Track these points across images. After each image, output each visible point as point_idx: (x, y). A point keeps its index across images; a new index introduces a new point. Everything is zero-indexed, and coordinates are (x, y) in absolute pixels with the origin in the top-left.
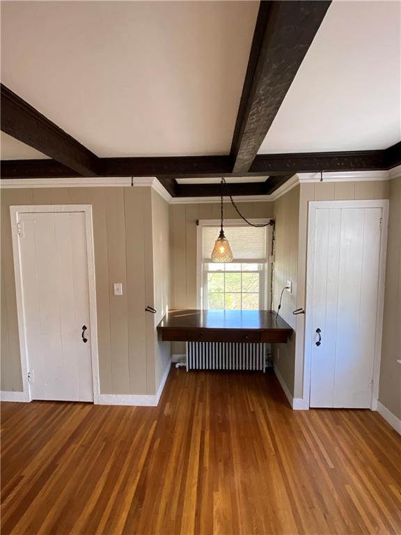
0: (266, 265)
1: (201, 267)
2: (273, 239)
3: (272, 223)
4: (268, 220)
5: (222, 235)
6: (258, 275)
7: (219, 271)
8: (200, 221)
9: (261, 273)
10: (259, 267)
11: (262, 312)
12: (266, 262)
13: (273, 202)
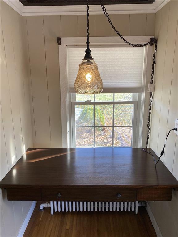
0: (143, 94)
1: (66, 98)
2: (154, 63)
3: (154, 42)
4: (147, 39)
5: (88, 56)
6: (132, 106)
7: (88, 103)
8: (63, 39)
9: (136, 104)
10: (134, 97)
11: (135, 150)
12: (142, 91)
13: (155, 14)
